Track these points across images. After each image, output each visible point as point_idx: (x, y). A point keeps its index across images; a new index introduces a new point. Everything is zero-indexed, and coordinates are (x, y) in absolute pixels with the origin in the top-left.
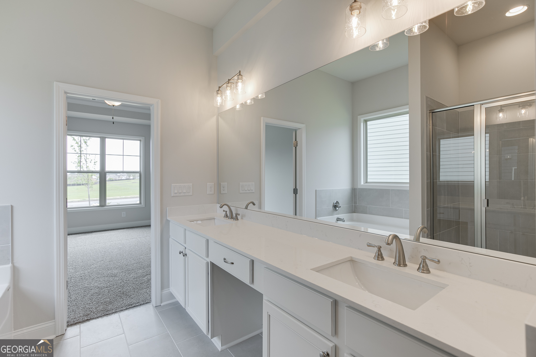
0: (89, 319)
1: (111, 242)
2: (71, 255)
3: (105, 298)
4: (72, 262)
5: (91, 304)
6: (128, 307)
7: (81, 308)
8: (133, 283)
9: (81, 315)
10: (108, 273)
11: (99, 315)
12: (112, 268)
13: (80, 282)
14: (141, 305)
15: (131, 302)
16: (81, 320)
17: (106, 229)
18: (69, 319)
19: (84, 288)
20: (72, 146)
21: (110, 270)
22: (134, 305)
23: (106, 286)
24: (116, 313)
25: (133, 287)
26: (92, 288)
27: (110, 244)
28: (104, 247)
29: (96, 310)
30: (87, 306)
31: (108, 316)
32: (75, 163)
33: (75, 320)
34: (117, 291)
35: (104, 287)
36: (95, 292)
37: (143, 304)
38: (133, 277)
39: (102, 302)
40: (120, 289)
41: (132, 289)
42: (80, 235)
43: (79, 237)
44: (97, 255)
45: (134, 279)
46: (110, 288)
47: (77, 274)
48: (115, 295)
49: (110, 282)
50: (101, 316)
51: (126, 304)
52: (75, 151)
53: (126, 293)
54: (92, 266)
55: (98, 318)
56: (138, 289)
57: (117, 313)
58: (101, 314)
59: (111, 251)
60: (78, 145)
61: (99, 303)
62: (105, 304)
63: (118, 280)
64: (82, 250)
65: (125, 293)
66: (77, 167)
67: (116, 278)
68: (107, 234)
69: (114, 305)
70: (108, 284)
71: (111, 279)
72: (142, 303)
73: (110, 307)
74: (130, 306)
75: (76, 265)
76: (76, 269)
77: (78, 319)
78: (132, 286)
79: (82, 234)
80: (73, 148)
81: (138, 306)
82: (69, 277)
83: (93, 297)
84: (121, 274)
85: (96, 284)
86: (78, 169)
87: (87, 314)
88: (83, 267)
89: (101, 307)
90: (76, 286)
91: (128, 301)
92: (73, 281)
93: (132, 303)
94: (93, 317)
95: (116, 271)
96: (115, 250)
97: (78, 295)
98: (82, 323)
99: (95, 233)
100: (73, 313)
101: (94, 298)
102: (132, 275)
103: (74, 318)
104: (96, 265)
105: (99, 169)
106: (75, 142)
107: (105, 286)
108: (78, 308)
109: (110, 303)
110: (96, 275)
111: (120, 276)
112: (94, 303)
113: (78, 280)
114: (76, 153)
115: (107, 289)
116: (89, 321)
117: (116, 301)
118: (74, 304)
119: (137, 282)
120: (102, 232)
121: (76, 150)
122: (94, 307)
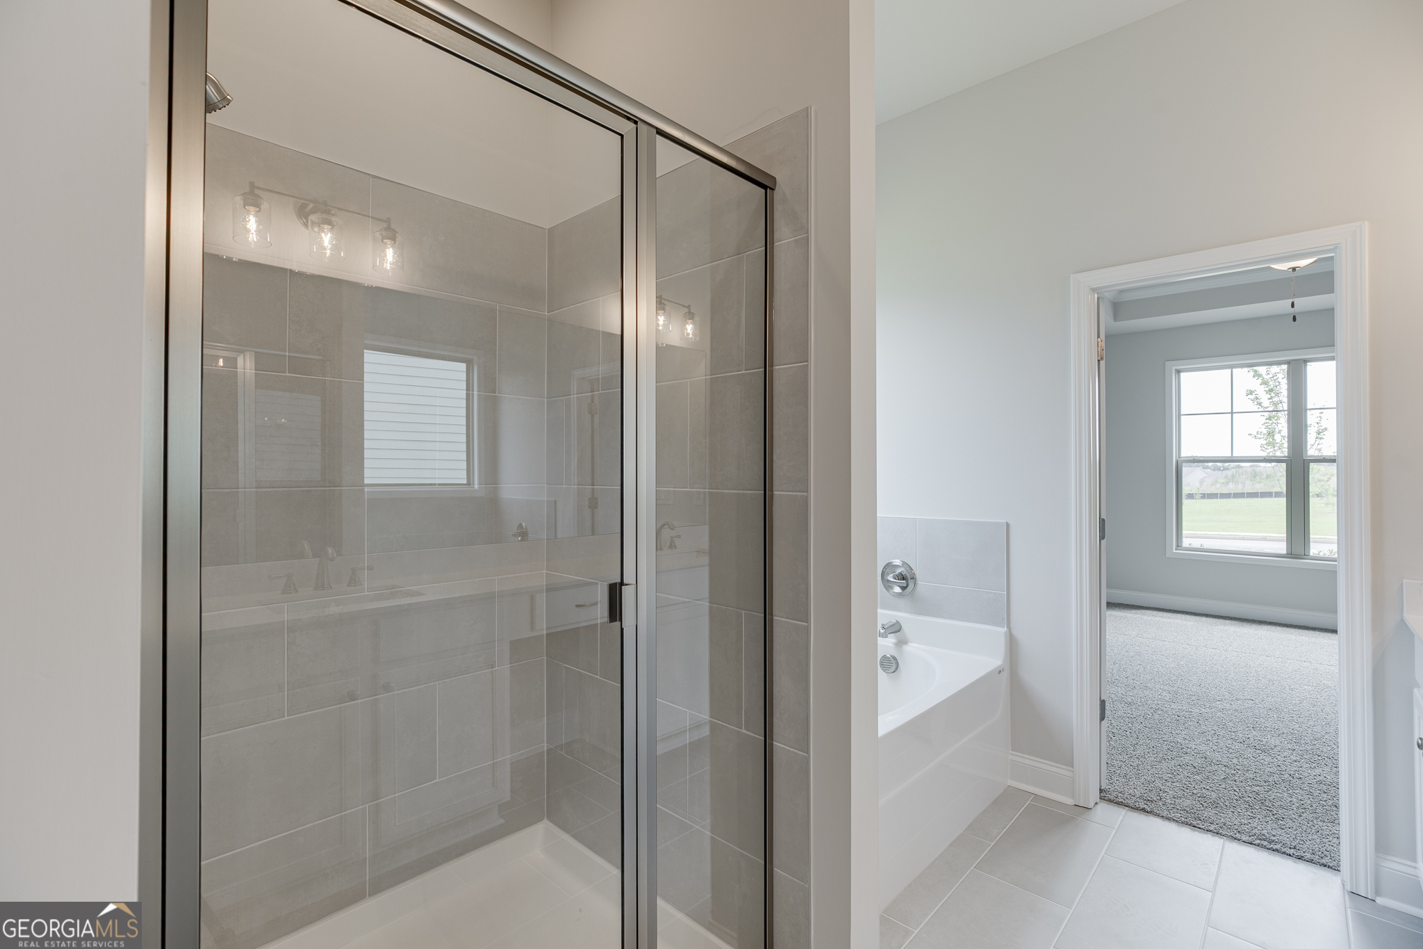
0: (1149, 810)
1: (1306, 663)
2: (1182, 663)
3: (1208, 787)
4: (1174, 678)
5: (1169, 784)
6: (1259, 841)
7: (1142, 780)
8: (1310, 793)
9: (1137, 793)
10: (1249, 736)
11: (1173, 815)
12: (1268, 729)
13: (1170, 727)
14: (1300, 858)
15: (1274, 836)
16: (1130, 802)
17: (1309, 626)
18: (1109, 787)
19: (1171, 742)
20: (1251, 393)
21: (1260, 730)
22: (1278, 847)
23: (1225, 764)
24: (1219, 837)
25: (1302, 802)
26: (1189, 750)
27: (1299, 667)
28: (1274, 669)
29: (1173, 802)
30: (1158, 783)
31: (1194, 830)
32: (1259, 436)
33: (1120, 795)
34: (1249, 788)
35: (1219, 763)
36: (1191, 762)
37: (1311, 861)
38: (1321, 778)
39: (1195, 792)
40: (1258, 788)
41: (1298, 805)
42: (1228, 622)
43: (1222, 627)
44: (1245, 683)
45: (1320, 782)
46: (1233, 772)
47: (1173, 706)
48: (1236, 793)
49: (1241, 759)
50: (1177, 821)
51: (1254, 831)
52: (1260, 404)
53: (1273, 805)
54: (1218, 703)
55: (1168, 819)
56: (1314, 815)
57: (1222, 838)
58: (1180, 815)
59: (1290, 686)
60: (1267, 389)
61: (1188, 791)
62: (1200, 799)
63: (1266, 763)
64: (1213, 658)
65: (1267, 804)
66: (1265, 446)
67: (1265, 757)
68: (1303, 637)
69: (1222, 814)
70: (1235, 761)
71: (1250, 753)
72: (1308, 856)
73: (1209, 813)
74: (1265, 843)
75: (1180, 687)
76: (1176, 696)
77: (1127, 798)
78: (1300, 797)
79: (1233, 622)
80: (1252, 397)
81: (1290, 855)
82: (1154, 706)
83: (1181, 770)
84: (1286, 754)
85: (1203, 748)
86: (1268, 451)
87: (1149, 799)
88: (1193, 698)
89: (1187, 801)
90: (1158, 732)
91: (1269, 829)
92: (1156, 716)
93: (1273, 838)
94: (1158, 812)
95: (1274, 741)
96: (1306, 687)
97: (1151, 750)
98: (1132, 811)
99: (1269, 627)
100: (1123, 780)
101: (1181, 774)
102: (1318, 771)
103: (1120, 790)
104: (1228, 705)
105: (1336, 450)
106: (1260, 381)
107: (1225, 761)
108: (1138, 776)
109: (1215, 805)
110: (1215, 728)
111: (1279, 757)
112: (1174, 784)
113: (1168, 720)
114: (1262, 410)
115: (1225, 772)
116: (1146, 815)
117: (1231, 810)
118: (1135, 764)
119: (1325, 796)
120: (1293, 630)
121: (1261, 401)
122: (1170, 792)
